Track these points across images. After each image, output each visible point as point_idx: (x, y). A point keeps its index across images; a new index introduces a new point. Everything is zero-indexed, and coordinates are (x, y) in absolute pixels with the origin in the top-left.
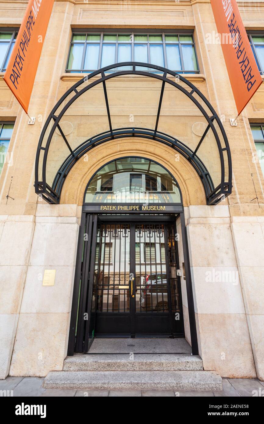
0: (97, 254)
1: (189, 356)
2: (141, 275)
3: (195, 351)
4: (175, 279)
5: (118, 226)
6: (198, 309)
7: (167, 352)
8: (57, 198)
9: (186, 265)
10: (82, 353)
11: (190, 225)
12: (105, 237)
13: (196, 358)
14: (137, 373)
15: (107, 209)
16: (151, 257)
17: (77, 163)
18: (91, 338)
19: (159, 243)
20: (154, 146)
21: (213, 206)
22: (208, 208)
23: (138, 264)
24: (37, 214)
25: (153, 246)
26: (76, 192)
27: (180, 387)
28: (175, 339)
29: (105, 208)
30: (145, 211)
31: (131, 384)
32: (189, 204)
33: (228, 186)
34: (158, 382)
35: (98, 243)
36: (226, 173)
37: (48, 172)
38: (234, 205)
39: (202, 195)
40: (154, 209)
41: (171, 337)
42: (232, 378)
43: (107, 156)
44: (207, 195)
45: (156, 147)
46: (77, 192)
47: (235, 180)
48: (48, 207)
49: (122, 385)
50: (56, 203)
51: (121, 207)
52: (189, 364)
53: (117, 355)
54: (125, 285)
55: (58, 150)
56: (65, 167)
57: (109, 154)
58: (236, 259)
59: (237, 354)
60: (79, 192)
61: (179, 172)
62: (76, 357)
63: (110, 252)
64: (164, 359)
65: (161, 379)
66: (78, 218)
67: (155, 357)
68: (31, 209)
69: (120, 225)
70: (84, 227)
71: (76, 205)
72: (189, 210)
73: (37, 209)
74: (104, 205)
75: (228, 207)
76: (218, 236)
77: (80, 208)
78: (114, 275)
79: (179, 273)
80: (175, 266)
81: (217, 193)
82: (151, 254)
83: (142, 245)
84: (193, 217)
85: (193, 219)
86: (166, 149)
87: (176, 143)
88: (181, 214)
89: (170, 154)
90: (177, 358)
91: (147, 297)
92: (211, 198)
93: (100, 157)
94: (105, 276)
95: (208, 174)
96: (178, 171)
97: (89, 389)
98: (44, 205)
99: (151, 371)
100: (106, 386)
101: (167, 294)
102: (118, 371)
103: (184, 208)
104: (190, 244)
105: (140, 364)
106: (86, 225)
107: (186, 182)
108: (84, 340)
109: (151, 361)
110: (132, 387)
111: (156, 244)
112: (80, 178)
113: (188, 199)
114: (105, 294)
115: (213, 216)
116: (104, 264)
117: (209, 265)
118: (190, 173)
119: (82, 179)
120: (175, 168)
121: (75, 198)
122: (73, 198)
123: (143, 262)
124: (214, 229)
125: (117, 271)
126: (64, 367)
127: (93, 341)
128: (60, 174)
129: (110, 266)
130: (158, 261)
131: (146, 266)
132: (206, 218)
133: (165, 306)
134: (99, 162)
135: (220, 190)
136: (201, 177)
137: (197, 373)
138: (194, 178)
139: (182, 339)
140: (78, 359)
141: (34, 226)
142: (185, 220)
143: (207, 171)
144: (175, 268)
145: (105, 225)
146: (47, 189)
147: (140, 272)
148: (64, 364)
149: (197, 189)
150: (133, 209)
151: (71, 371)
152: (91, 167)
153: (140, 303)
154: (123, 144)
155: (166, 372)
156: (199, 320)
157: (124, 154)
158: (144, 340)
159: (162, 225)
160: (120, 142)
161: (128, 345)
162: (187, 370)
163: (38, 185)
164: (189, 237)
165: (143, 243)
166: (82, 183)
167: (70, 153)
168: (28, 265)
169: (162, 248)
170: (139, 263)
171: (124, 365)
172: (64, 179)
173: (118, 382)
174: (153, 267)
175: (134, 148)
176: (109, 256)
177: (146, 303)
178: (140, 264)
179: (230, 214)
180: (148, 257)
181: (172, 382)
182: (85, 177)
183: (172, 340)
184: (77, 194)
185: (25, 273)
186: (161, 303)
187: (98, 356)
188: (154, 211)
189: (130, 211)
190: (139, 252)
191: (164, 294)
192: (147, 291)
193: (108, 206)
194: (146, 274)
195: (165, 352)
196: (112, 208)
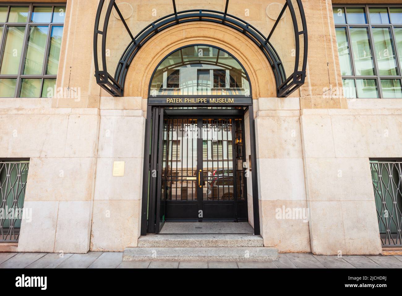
0: (164, 151)
1: (251, 236)
2: (208, 170)
3: (257, 231)
4: (241, 171)
5: (185, 120)
6: (262, 197)
7: (231, 233)
8: (120, 90)
9: (253, 157)
10: (154, 233)
11: (259, 118)
12: (172, 131)
13: (257, 237)
14: (204, 249)
15: (174, 102)
16: (218, 153)
17: (139, 52)
18: (162, 222)
19: (227, 141)
20: (223, 32)
21: (283, 98)
22: (278, 100)
23: (205, 161)
24: (101, 107)
25: (220, 143)
26: (140, 85)
27: (242, 259)
28: (239, 223)
29: (171, 100)
30: (213, 103)
31: (199, 257)
32: (258, 96)
33: (302, 75)
34: (223, 255)
35: (165, 140)
36: (301, 62)
37: (109, 62)
38: (306, 97)
39: (272, 87)
40: (222, 101)
41: (235, 221)
42: (289, 253)
43: (172, 44)
44: (278, 87)
45: (225, 33)
46: (142, 84)
47: (309, 70)
48: (112, 100)
49: (191, 257)
50: (120, 95)
51: (188, 100)
52: (251, 242)
53: (186, 235)
54: (192, 176)
55: (118, 37)
56: (126, 57)
57: (174, 42)
58: (302, 151)
59: (295, 234)
60: (143, 84)
61: (249, 62)
62: (149, 237)
63: (177, 150)
64: (228, 238)
65: (225, 253)
66: (144, 111)
67: (220, 236)
68: (94, 102)
69: (187, 119)
70: (150, 120)
71: (141, 97)
72: (258, 102)
73: (101, 102)
74: (170, 98)
75: (299, 99)
76: (286, 129)
77: (146, 101)
78: (182, 170)
79: (245, 166)
80: (241, 159)
81: (288, 84)
82: (219, 151)
83: (209, 143)
84: (262, 109)
85: (262, 111)
86: (236, 35)
87: (248, 28)
88: (249, 107)
89: (240, 41)
90: (241, 237)
91: (214, 188)
92: (282, 89)
93: (164, 45)
94: (173, 172)
95: (281, 64)
96: (248, 60)
97: (162, 261)
98: (108, 98)
99: (217, 247)
100: (176, 258)
101: (233, 186)
102: (187, 247)
103: (253, 100)
104: (258, 136)
105: (207, 242)
106: (152, 118)
107: (257, 73)
108: (155, 223)
109: (216, 240)
110: (200, 259)
111: (224, 142)
112: (143, 69)
113: (258, 91)
114: (174, 188)
115: (283, 109)
116: (172, 161)
117: (275, 156)
118: (262, 63)
119: (146, 69)
120: (245, 57)
121: (139, 90)
122: (138, 91)
123: (210, 158)
124: (283, 122)
125: (185, 167)
126: (139, 244)
127: (164, 224)
128: (122, 64)
129: (178, 163)
130: (225, 158)
131: (214, 162)
132: (275, 110)
133: (231, 197)
134: (163, 51)
135: (292, 80)
136: (273, 67)
137: (258, 249)
138: (265, 69)
139: (246, 223)
140: (150, 238)
141: (99, 120)
142: (254, 113)
143: (279, 60)
144: (241, 161)
145: (172, 119)
146: (109, 80)
147: (208, 168)
148: (138, 242)
149: (268, 80)
150: (200, 102)
151: (144, 247)
152: (155, 56)
153: (207, 194)
154: (189, 29)
155: (230, 248)
156: (262, 206)
157: (190, 42)
158: (211, 223)
159: (230, 120)
160: (186, 27)
161: (196, 228)
162: (249, 247)
163: (99, 74)
164: (257, 130)
165: (210, 140)
166: (146, 74)
167: (131, 40)
168: (96, 156)
169: (229, 146)
170: (207, 159)
171: (192, 243)
172: (126, 70)
173: (187, 255)
174: (220, 164)
175: (202, 35)
176: (176, 153)
177: (213, 194)
178: (208, 161)
179: (300, 106)
180: (215, 154)
181: (235, 255)
182: (149, 67)
183: (237, 223)
184: (141, 85)
185: (95, 164)
186: (226, 194)
187: (169, 236)
188: (222, 103)
189: (198, 103)
190: (207, 149)
191: (230, 186)
192: (214, 184)
193: (174, 99)
194: (213, 170)
195: (229, 233)
196: (179, 101)
